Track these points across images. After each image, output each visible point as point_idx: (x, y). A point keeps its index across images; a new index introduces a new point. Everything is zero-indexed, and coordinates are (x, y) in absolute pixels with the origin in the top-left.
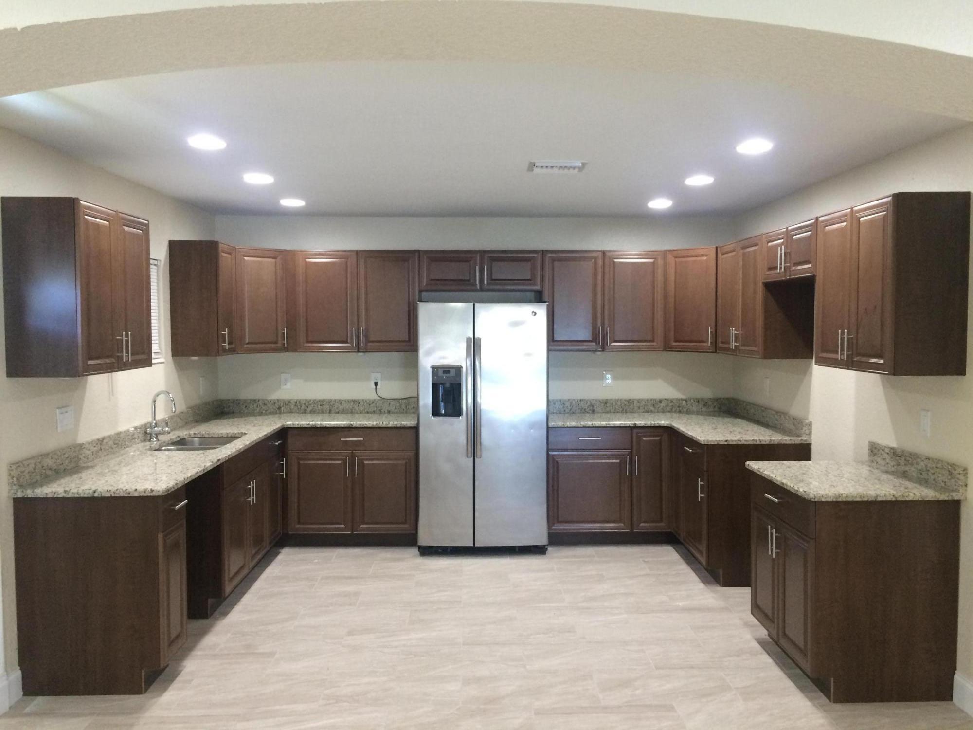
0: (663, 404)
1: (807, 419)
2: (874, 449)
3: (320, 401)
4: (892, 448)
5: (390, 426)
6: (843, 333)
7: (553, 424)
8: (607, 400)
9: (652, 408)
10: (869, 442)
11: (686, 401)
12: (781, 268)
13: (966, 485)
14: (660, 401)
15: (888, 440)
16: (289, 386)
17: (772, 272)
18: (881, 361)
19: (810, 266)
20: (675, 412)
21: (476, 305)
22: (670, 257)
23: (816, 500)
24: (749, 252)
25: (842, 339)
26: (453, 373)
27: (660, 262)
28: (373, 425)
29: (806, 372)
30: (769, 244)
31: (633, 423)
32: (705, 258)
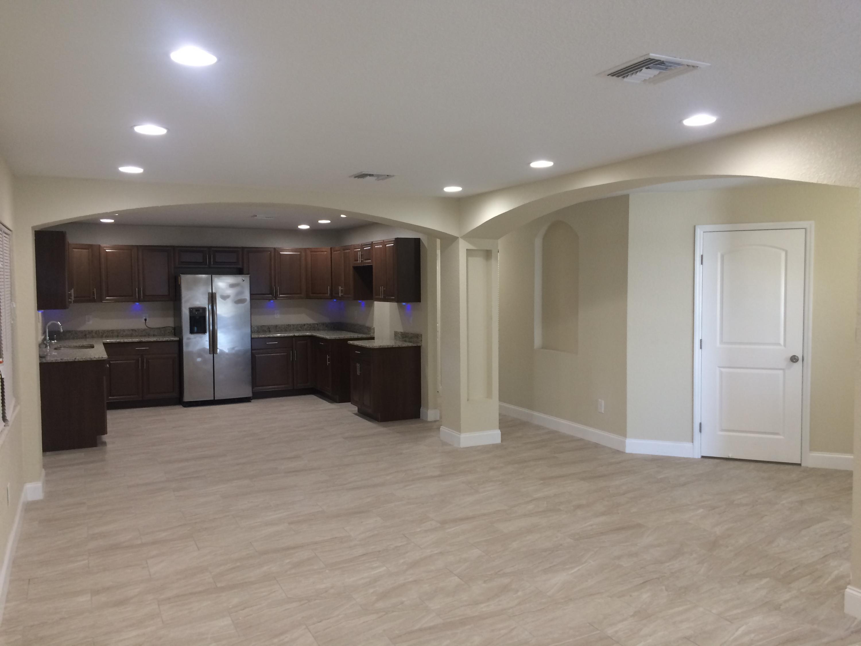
0: (305, 327)
1: (373, 326)
2: (396, 334)
3: (111, 330)
4: (401, 332)
5: (164, 340)
6: (382, 288)
7: (253, 336)
8: (277, 325)
9: (300, 329)
10: (394, 332)
11: (317, 324)
12: (360, 261)
13: (422, 341)
14: (304, 325)
15: (400, 329)
16: (91, 322)
17: (356, 262)
18: (394, 298)
19: (370, 261)
20: (312, 330)
21: (213, 275)
22: (308, 252)
23: (373, 348)
24: (346, 252)
25: (382, 290)
26: (201, 311)
27: (303, 254)
28: (154, 340)
29: (371, 306)
30: (355, 250)
31: (293, 334)
32: (326, 253)
